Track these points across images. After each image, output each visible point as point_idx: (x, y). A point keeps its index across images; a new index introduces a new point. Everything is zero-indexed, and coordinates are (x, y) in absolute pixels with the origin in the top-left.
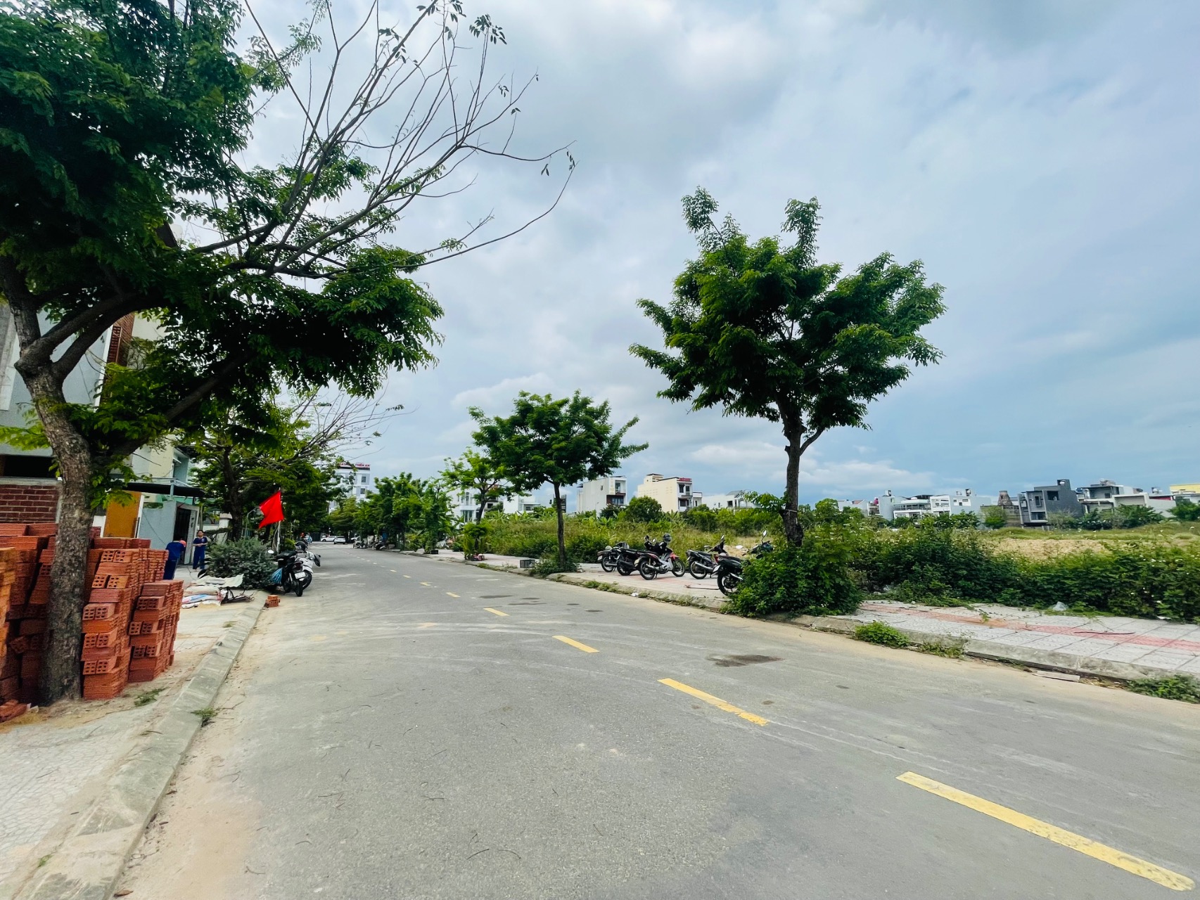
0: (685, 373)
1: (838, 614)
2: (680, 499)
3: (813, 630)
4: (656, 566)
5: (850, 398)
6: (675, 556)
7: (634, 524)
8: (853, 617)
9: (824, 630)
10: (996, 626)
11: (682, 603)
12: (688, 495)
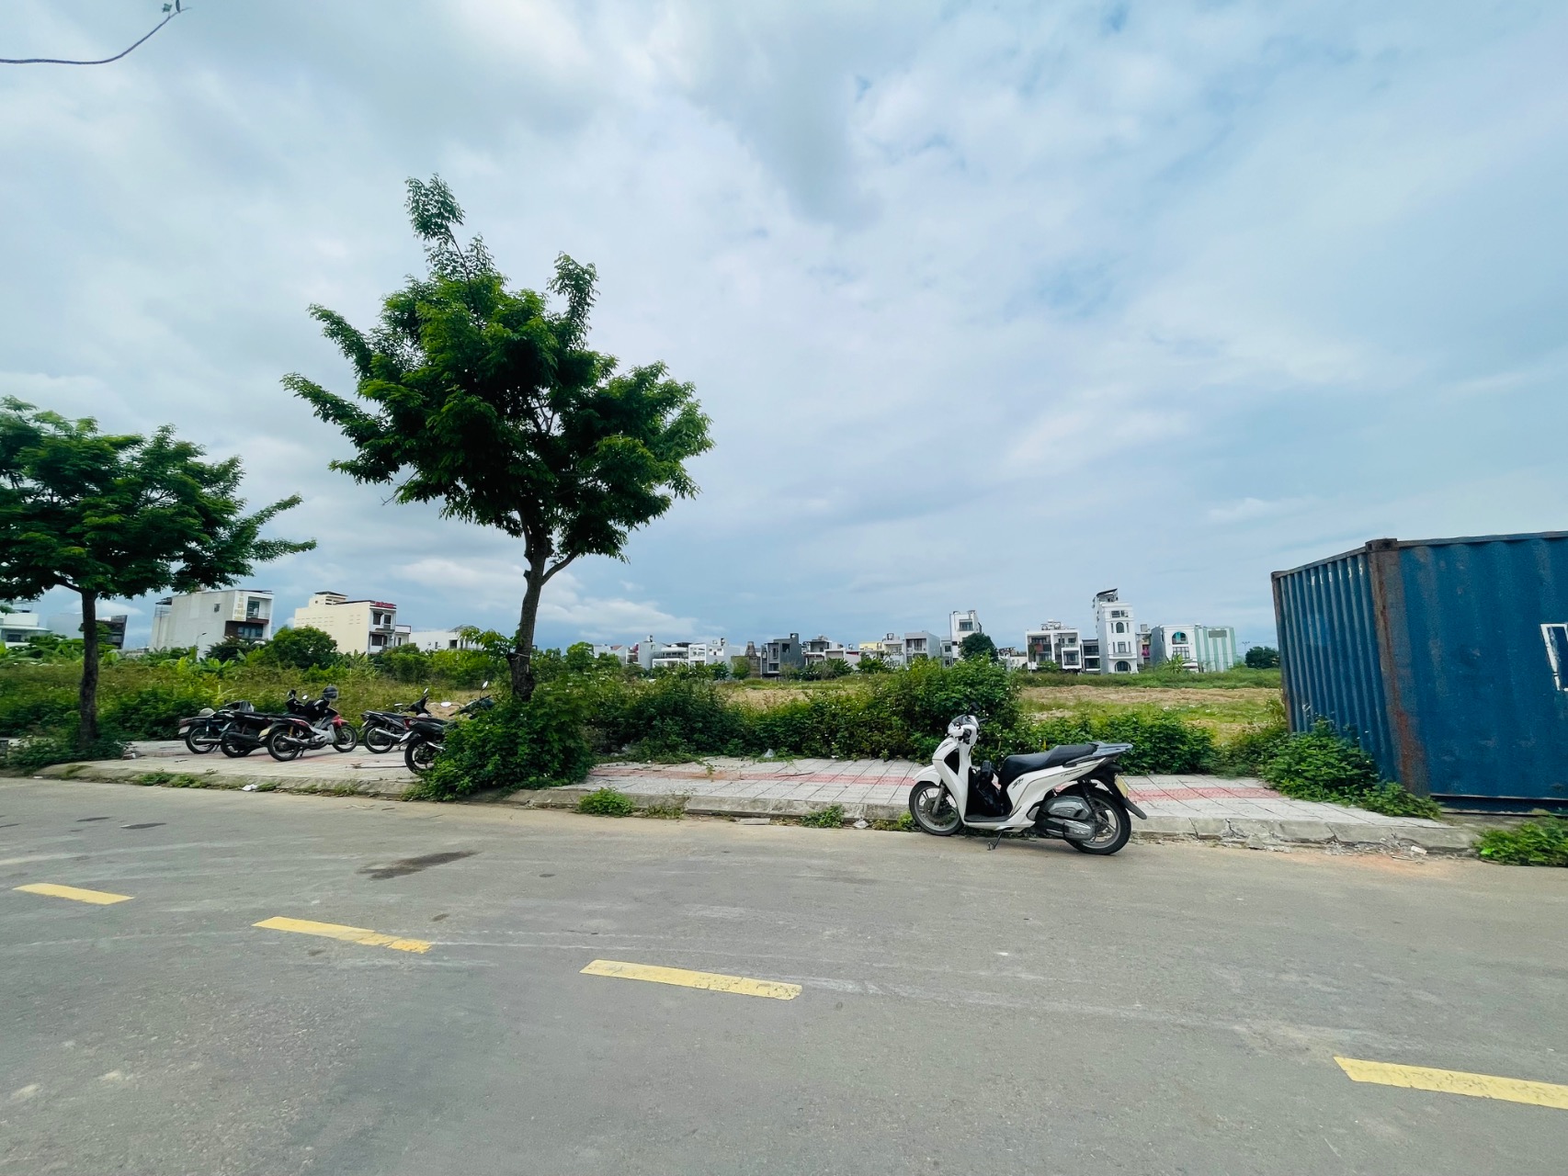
0: (383, 442)
1: (564, 784)
2: (372, 634)
3: (530, 808)
4: (302, 738)
5: (611, 523)
6: (342, 720)
7: (279, 670)
8: (581, 786)
9: (543, 806)
10: (717, 779)
11: (340, 792)
12: (387, 628)
